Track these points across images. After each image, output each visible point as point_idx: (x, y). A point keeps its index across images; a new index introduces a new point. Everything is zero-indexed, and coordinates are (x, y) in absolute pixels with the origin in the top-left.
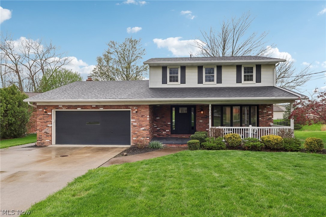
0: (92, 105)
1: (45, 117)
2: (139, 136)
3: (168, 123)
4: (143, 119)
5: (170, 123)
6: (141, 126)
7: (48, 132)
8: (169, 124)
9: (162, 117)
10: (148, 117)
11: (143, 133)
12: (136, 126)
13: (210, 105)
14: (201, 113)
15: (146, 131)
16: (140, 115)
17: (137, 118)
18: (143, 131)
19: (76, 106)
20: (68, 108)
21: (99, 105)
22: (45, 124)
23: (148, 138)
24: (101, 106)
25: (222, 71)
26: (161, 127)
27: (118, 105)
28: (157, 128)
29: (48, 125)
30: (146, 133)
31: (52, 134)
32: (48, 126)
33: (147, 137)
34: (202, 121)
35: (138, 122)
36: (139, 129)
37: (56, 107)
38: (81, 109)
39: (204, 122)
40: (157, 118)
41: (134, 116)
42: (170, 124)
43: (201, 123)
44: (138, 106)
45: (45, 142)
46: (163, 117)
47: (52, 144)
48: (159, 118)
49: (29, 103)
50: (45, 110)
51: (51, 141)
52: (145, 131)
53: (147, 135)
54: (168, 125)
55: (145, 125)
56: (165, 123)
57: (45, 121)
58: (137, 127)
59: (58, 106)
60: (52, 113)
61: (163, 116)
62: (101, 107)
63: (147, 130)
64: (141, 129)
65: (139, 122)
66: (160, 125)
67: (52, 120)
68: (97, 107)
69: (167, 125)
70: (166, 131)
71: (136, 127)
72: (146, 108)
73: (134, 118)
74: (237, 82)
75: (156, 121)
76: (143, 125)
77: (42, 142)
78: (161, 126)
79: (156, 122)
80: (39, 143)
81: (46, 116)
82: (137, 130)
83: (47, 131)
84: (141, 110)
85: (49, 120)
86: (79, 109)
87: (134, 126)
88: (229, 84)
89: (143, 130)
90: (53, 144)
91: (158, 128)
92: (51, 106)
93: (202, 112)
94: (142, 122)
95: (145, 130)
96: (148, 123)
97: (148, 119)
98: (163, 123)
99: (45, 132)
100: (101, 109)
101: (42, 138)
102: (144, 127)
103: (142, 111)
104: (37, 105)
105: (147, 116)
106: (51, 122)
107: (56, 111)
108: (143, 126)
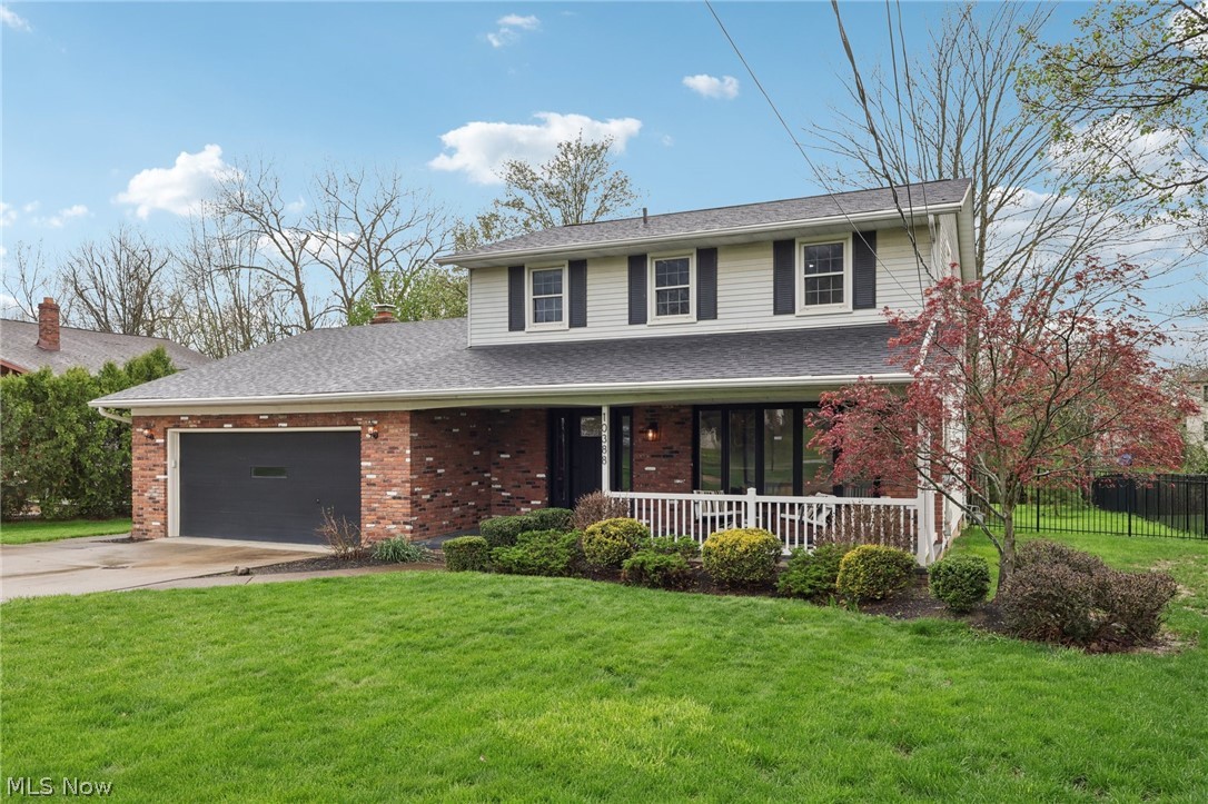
0: (259, 415)
1: (150, 452)
2: (384, 518)
3: (538, 476)
4: (392, 459)
5: (544, 476)
6: (388, 485)
7: (157, 499)
8: (539, 479)
9: (518, 452)
10: (408, 452)
11: (393, 510)
12: (374, 485)
13: (605, 410)
14: (646, 440)
15: (403, 501)
16: (384, 447)
17: (377, 456)
18: (394, 501)
19: (220, 417)
20: (203, 425)
21: (277, 415)
22: (150, 473)
23: (408, 527)
24: (281, 417)
25: (719, 271)
26: (513, 490)
27: (325, 414)
28: (503, 494)
29: (158, 477)
30: (403, 508)
31: (166, 504)
32: (157, 480)
33: (405, 523)
34: (654, 469)
35: (378, 472)
36: (382, 493)
37: (175, 421)
38: (233, 427)
39: (663, 472)
40: (502, 456)
41: (369, 449)
42: (542, 479)
43: (650, 477)
44: (381, 416)
45: (150, 527)
46: (523, 452)
47: (166, 536)
48: (508, 456)
49: (100, 409)
50: (146, 432)
51: (165, 524)
52: (399, 501)
53: (404, 515)
54: (537, 483)
55: (399, 481)
56: (528, 474)
57: (151, 462)
58: (376, 488)
59: (180, 416)
60: (165, 438)
61: (523, 448)
62: (283, 421)
63: (406, 498)
64: (388, 493)
65: (383, 469)
66: (512, 483)
67: (166, 460)
68: (273, 420)
69: (533, 482)
70: (533, 502)
71: (373, 488)
72: (402, 422)
73: (369, 456)
74: (777, 312)
75: (498, 468)
76: (394, 481)
77: (144, 527)
78: (514, 486)
79: (499, 471)
80: (138, 530)
81: (153, 448)
82: (376, 497)
83: (155, 495)
84: (387, 431)
85: (158, 463)
86: (228, 428)
87: (370, 484)
88: (745, 320)
89: (394, 498)
90: (170, 535)
91: (504, 491)
92: (163, 417)
93: (650, 435)
94: (389, 472)
95: (400, 498)
96: (406, 474)
97: (408, 460)
98: (520, 475)
99: (150, 498)
100: (283, 427)
101: (145, 516)
102: (395, 489)
103: (392, 431)
104: (133, 414)
105: (405, 449)
106: (165, 466)
107: (181, 434)
108: (395, 486)
